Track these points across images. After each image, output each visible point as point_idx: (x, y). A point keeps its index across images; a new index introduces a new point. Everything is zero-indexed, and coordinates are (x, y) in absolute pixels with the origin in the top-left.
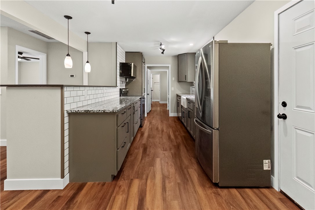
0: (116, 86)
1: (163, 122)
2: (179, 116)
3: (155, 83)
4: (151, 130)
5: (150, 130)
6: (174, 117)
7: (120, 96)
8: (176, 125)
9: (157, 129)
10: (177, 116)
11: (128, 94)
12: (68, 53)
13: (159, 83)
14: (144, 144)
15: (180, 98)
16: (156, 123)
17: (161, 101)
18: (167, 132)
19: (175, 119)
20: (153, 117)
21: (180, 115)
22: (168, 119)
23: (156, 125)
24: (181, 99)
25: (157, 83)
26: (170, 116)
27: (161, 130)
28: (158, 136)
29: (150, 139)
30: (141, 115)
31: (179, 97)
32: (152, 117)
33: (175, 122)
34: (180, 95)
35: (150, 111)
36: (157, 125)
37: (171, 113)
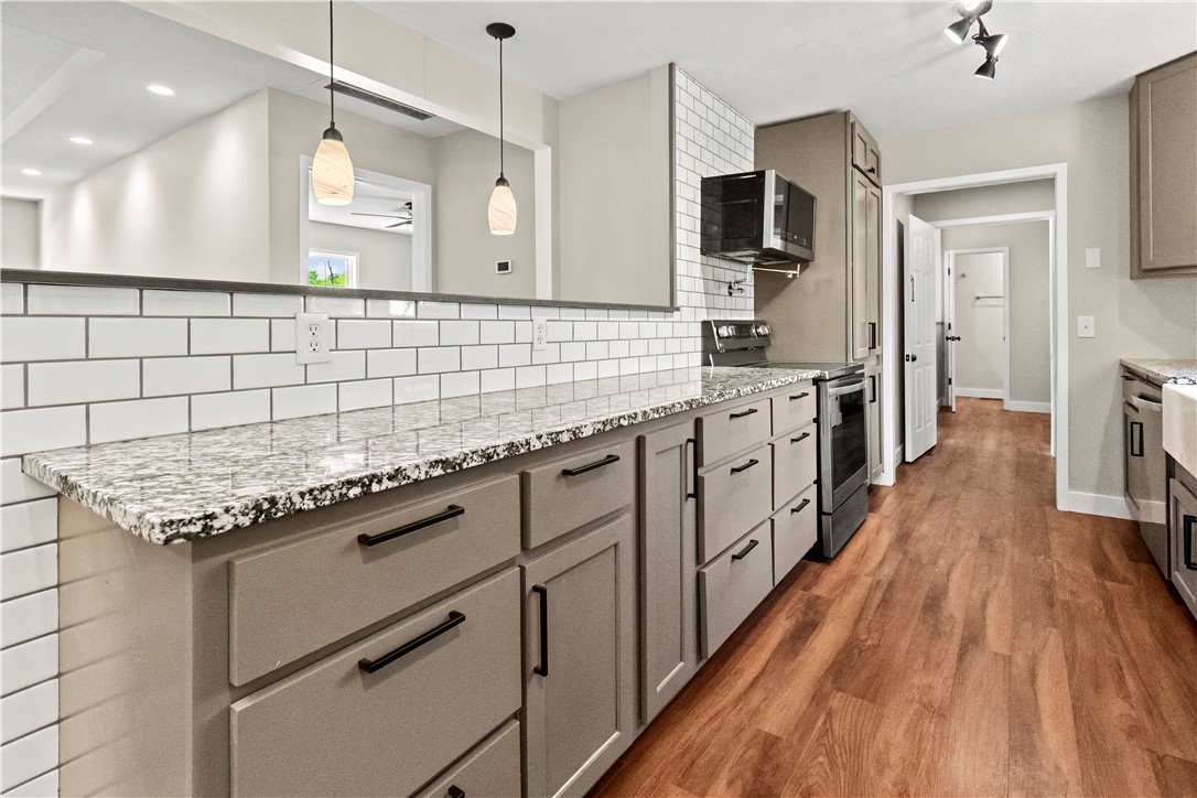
0: (672, 308)
1: (992, 552)
2: (1143, 518)
3: (978, 302)
4: (884, 601)
5: (878, 596)
6: (1096, 519)
7: (706, 363)
8: (1108, 604)
9: (933, 603)
10: (1127, 516)
11: (770, 355)
12: (333, 124)
13: (1001, 301)
14: (769, 744)
15: (1150, 391)
16: (941, 549)
17: (1013, 396)
18: (1008, 660)
19: (1107, 547)
20: (934, 498)
21: (1154, 512)
22: (1047, 529)
23: (935, 563)
24: (1159, 401)
25: (992, 302)
26: (1062, 506)
27: (959, 615)
28: (916, 681)
29: (836, 701)
30: (818, 482)
31: (1138, 386)
32: (926, 492)
33: (1102, 568)
34: (1155, 370)
35: (929, 452)
36: (942, 562)
37: (1072, 485)
